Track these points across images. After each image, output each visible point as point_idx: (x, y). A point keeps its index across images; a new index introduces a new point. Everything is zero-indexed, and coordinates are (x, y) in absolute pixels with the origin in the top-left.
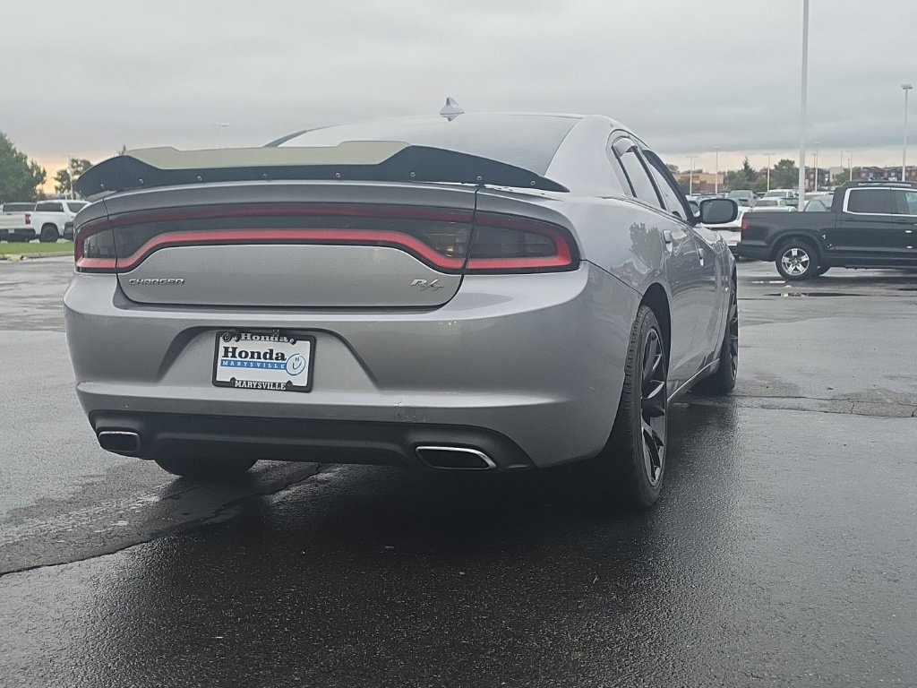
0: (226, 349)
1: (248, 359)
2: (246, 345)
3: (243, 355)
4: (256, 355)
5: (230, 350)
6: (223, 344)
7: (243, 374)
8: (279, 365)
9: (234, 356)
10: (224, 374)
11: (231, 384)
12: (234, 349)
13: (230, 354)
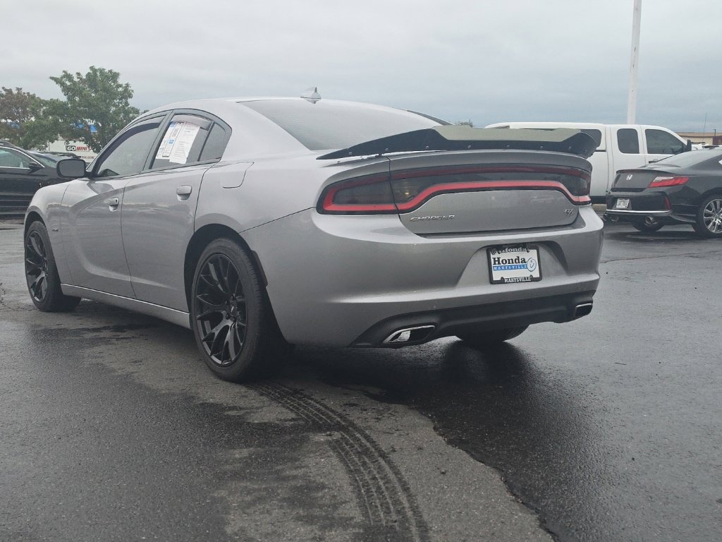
0: (494, 259)
1: (507, 264)
2: (504, 256)
3: (504, 262)
4: (511, 261)
5: (496, 259)
6: (492, 256)
7: (507, 274)
8: (523, 266)
9: (499, 263)
10: (497, 276)
11: (502, 281)
12: (498, 258)
13: (497, 263)
